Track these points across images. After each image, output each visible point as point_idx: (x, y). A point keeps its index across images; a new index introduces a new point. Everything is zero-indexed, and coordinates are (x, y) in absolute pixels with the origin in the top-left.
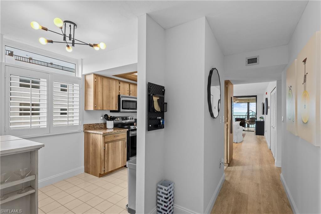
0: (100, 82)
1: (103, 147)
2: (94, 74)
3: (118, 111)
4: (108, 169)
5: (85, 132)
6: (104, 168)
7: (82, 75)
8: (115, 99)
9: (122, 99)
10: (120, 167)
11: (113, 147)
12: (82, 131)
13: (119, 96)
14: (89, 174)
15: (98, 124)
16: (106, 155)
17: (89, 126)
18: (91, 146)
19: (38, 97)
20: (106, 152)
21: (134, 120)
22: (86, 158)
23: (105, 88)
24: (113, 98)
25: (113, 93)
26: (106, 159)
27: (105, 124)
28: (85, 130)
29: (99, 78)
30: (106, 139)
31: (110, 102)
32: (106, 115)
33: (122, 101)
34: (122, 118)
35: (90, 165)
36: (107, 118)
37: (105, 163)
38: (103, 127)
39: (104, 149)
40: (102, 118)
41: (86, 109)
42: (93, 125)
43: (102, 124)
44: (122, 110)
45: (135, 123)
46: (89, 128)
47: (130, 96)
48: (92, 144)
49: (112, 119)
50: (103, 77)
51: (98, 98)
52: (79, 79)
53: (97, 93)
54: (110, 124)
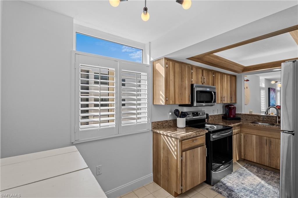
0: (172, 69)
1: (180, 156)
2: (166, 58)
3: (191, 105)
4: (186, 187)
5: (153, 132)
6: (182, 186)
7: (150, 62)
8: (188, 90)
9: (196, 89)
10: (200, 183)
11: (191, 155)
12: (150, 130)
13: (192, 85)
14: (160, 186)
15: (167, 121)
16: (183, 168)
17: (158, 124)
18: (162, 151)
19: (107, 91)
20: (184, 164)
21: (205, 116)
22: (154, 164)
23: (176, 75)
24: (185, 89)
25: (185, 82)
26: (184, 173)
27: (175, 121)
28: (154, 129)
29: (171, 63)
30: (183, 146)
31: (182, 94)
32: (177, 111)
33: (197, 91)
34: (193, 113)
35: (161, 175)
36: (178, 114)
37: (183, 178)
38: (172, 124)
39: (182, 160)
40: (170, 113)
41: (155, 103)
42: (162, 122)
43: (171, 122)
44: (195, 104)
45: (206, 120)
46: (158, 127)
47: (204, 85)
48: (164, 148)
49: (183, 115)
50: (174, 61)
51: (170, 89)
52: (148, 66)
53: (168, 82)
54: (181, 122)
